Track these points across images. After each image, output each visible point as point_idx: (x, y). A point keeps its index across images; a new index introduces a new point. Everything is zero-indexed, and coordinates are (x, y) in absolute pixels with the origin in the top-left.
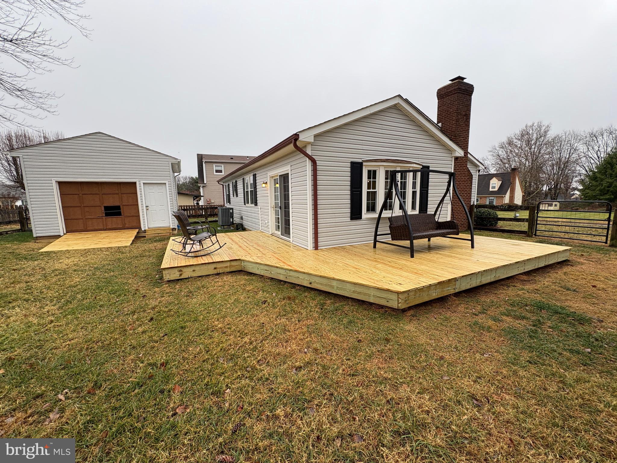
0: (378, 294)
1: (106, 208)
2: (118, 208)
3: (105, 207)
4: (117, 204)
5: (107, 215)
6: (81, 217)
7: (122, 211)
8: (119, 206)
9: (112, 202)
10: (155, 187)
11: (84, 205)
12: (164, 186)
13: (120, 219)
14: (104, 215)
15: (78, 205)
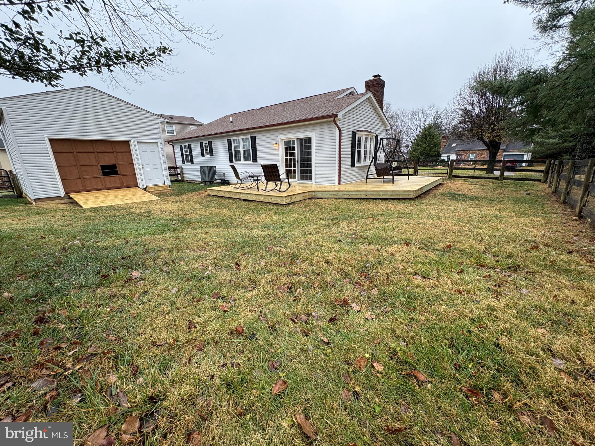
0: (404, 193)
1: (103, 167)
2: (114, 166)
3: (101, 166)
4: (113, 163)
5: (105, 174)
6: (77, 177)
7: (118, 170)
8: (115, 165)
9: (108, 160)
10: (148, 146)
11: (81, 164)
12: (155, 145)
13: (118, 177)
14: (101, 174)
15: (73, 164)
